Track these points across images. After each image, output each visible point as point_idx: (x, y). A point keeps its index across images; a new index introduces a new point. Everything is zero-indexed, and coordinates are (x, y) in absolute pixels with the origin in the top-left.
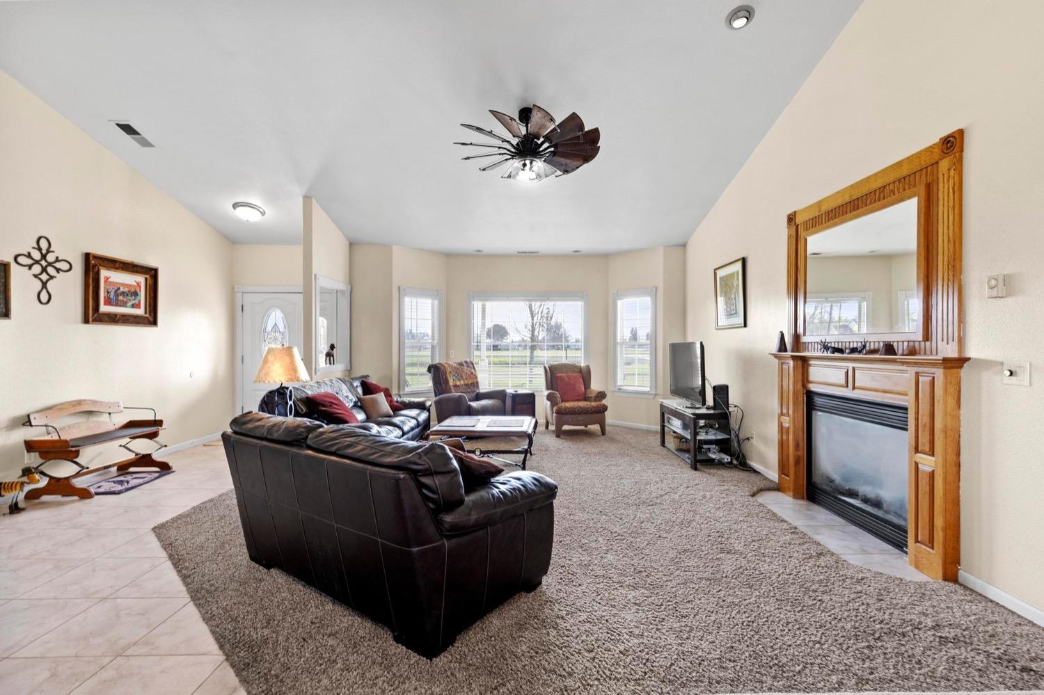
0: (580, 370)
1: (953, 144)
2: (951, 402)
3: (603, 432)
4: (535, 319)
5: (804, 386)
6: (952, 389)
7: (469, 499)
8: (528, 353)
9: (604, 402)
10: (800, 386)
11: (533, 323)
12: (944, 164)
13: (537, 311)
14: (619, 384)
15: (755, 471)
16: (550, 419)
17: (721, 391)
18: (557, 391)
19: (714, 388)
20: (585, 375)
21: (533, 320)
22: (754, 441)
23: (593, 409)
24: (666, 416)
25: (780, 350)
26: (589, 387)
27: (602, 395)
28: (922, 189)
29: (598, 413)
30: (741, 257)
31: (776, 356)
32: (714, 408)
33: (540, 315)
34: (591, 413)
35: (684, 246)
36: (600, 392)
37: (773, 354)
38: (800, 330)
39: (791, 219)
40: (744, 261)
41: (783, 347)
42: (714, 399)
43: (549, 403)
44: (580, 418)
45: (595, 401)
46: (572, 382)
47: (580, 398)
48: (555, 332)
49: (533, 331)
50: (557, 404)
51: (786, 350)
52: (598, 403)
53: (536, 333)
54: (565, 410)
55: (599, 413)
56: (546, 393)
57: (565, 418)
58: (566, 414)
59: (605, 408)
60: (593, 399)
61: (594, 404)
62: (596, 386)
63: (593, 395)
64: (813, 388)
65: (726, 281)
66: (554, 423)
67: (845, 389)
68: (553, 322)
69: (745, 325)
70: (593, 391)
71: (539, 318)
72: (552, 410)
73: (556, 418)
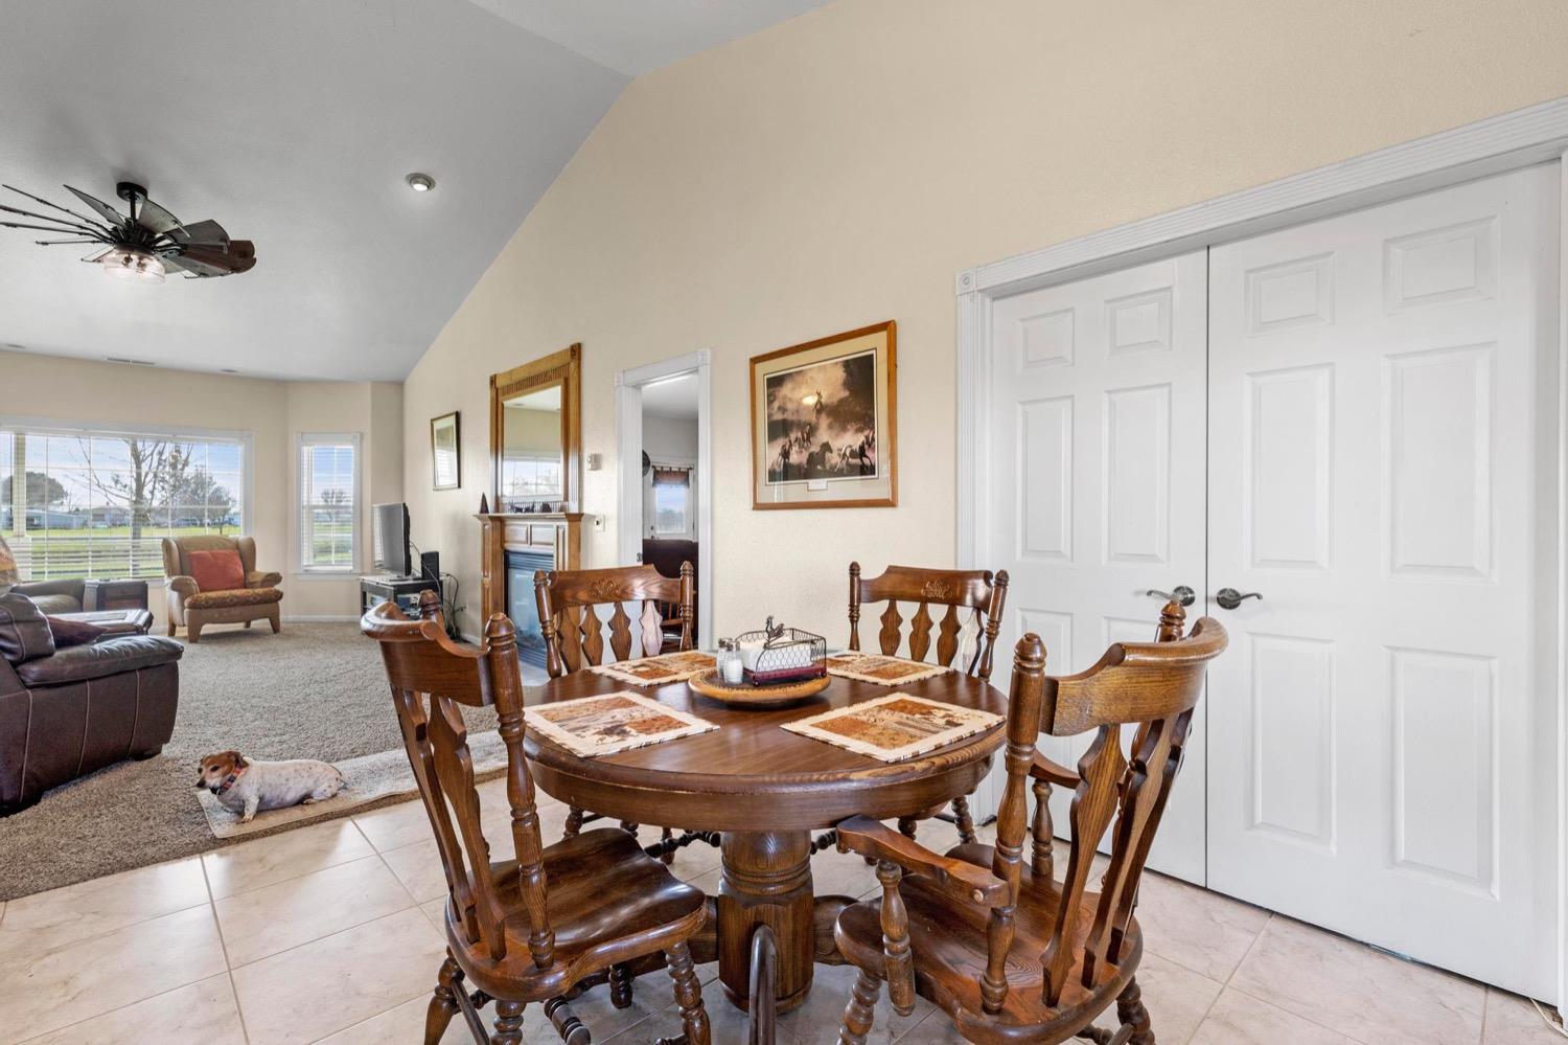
0: (237, 546)
1: (576, 351)
2: (574, 547)
3: (276, 628)
4: (145, 467)
5: (502, 546)
6: (575, 538)
7: (58, 654)
8: (128, 532)
9: (278, 587)
10: (498, 546)
11: (139, 475)
12: (573, 366)
13: (148, 452)
14: (305, 563)
15: (466, 642)
16: (177, 619)
17: (430, 560)
18: (192, 575)
19: (423, 556)
20: (247, 553)
21: (138, 467)
22: (467, 611)
23: (259, 598)
24: (369, 596)
25: (482, 512)
26: (253, 569)
27: (274, 578)
28: (562, 380)
29: (266, 602)
30: (454, 410)
31: (479, 518)
32: (423, 578)
33: (156, 457)
34: (254, 604)
35: (399, 385)
36: (270, 575)
37: (476, 516)
38: (499, 494)
39: (493, 381)
40: (458, 415)
41: (484, 509)
42: (423, 569)
43: (175, 595)
44: (236, 611)
45: (262, 587)
46: (220, 562)
47: (236, 584)
48: (194, 492)
49: (140, 486)
50: (191, 594)
51: (487, 512)
52: (266, 589)
53: (146, 492)
54: (207, 603)
55: (268, 601)
56: (168, 581)
57: (206, 613)
58: (210, 607)
59: (279, 596)
60: (259, 584)
61: (260, 591)
62: (262, 566)
63: (259, 579)
64: (510, 547)
65: (443, 433)
66: (186, 623)
67: (526, 545)
68: (189, 472)
69: (459, 486)
70: (260, 573)
71: (155, 464)
72: (183, 605)
73: (191, 616)
